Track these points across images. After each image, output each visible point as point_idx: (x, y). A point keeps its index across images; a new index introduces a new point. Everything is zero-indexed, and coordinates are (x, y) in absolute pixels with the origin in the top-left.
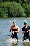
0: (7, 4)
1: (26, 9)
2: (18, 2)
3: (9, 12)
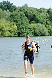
0: (33, 25)
1: (49, 30)
2: (42, 23)
3: (35, 32)
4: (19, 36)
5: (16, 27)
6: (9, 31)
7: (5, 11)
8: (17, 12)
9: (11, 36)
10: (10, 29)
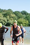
4: (29, 26)
5: (28, 22)
6: (25, 24)
7: (23, 15)
8: (28, 16)
9: (25, 26)
10: (25, 23)
